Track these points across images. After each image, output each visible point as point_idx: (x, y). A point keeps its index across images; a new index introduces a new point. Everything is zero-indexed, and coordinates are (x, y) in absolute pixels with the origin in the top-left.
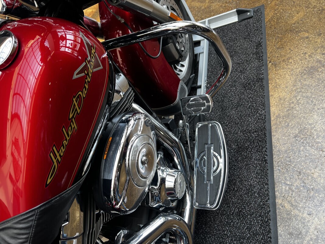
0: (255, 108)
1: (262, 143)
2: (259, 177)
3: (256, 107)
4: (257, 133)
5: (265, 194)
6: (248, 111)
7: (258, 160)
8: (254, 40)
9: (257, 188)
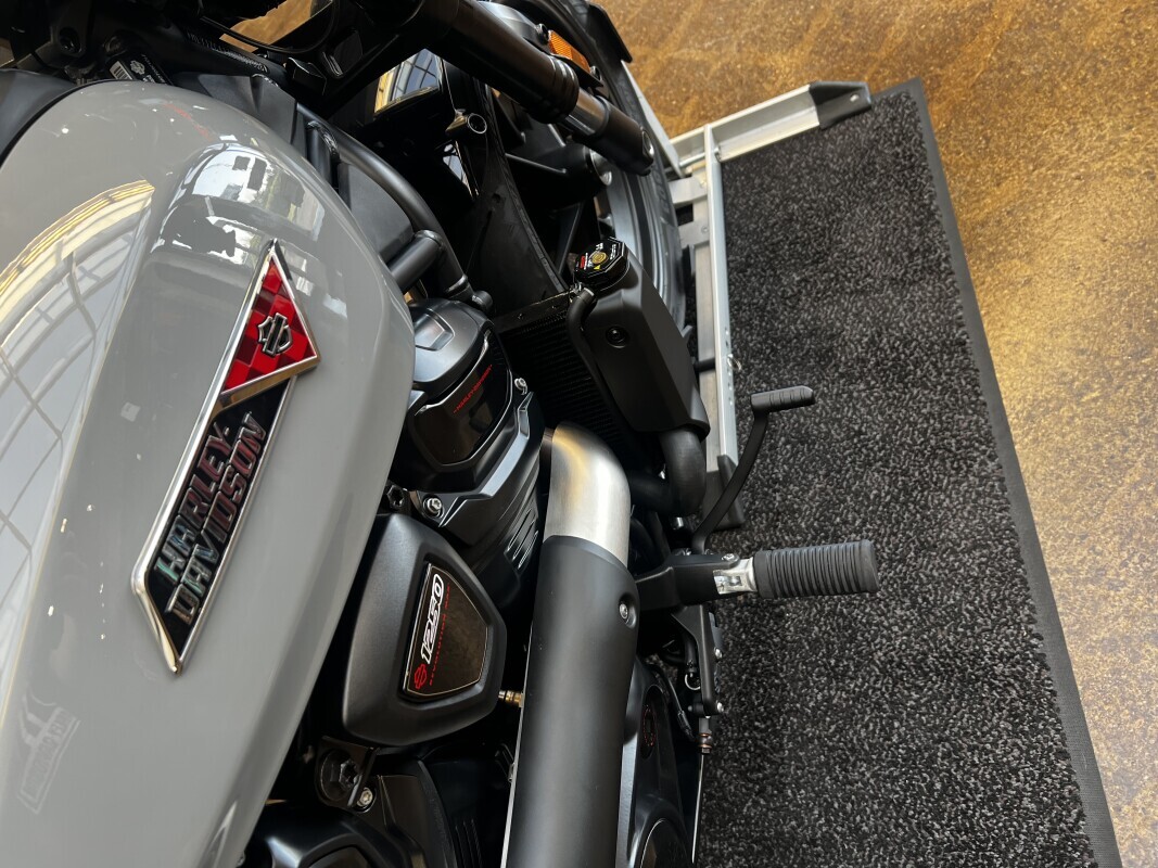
0: (955, 455)
1: (1011, 587)
2: (1026, 729)
3: (958, 449)
4: (985, 551)
5: (1064, 798)
6: (930, 468)
7: (1008, 659)
8: (906, 204)
9: (1025, 776)
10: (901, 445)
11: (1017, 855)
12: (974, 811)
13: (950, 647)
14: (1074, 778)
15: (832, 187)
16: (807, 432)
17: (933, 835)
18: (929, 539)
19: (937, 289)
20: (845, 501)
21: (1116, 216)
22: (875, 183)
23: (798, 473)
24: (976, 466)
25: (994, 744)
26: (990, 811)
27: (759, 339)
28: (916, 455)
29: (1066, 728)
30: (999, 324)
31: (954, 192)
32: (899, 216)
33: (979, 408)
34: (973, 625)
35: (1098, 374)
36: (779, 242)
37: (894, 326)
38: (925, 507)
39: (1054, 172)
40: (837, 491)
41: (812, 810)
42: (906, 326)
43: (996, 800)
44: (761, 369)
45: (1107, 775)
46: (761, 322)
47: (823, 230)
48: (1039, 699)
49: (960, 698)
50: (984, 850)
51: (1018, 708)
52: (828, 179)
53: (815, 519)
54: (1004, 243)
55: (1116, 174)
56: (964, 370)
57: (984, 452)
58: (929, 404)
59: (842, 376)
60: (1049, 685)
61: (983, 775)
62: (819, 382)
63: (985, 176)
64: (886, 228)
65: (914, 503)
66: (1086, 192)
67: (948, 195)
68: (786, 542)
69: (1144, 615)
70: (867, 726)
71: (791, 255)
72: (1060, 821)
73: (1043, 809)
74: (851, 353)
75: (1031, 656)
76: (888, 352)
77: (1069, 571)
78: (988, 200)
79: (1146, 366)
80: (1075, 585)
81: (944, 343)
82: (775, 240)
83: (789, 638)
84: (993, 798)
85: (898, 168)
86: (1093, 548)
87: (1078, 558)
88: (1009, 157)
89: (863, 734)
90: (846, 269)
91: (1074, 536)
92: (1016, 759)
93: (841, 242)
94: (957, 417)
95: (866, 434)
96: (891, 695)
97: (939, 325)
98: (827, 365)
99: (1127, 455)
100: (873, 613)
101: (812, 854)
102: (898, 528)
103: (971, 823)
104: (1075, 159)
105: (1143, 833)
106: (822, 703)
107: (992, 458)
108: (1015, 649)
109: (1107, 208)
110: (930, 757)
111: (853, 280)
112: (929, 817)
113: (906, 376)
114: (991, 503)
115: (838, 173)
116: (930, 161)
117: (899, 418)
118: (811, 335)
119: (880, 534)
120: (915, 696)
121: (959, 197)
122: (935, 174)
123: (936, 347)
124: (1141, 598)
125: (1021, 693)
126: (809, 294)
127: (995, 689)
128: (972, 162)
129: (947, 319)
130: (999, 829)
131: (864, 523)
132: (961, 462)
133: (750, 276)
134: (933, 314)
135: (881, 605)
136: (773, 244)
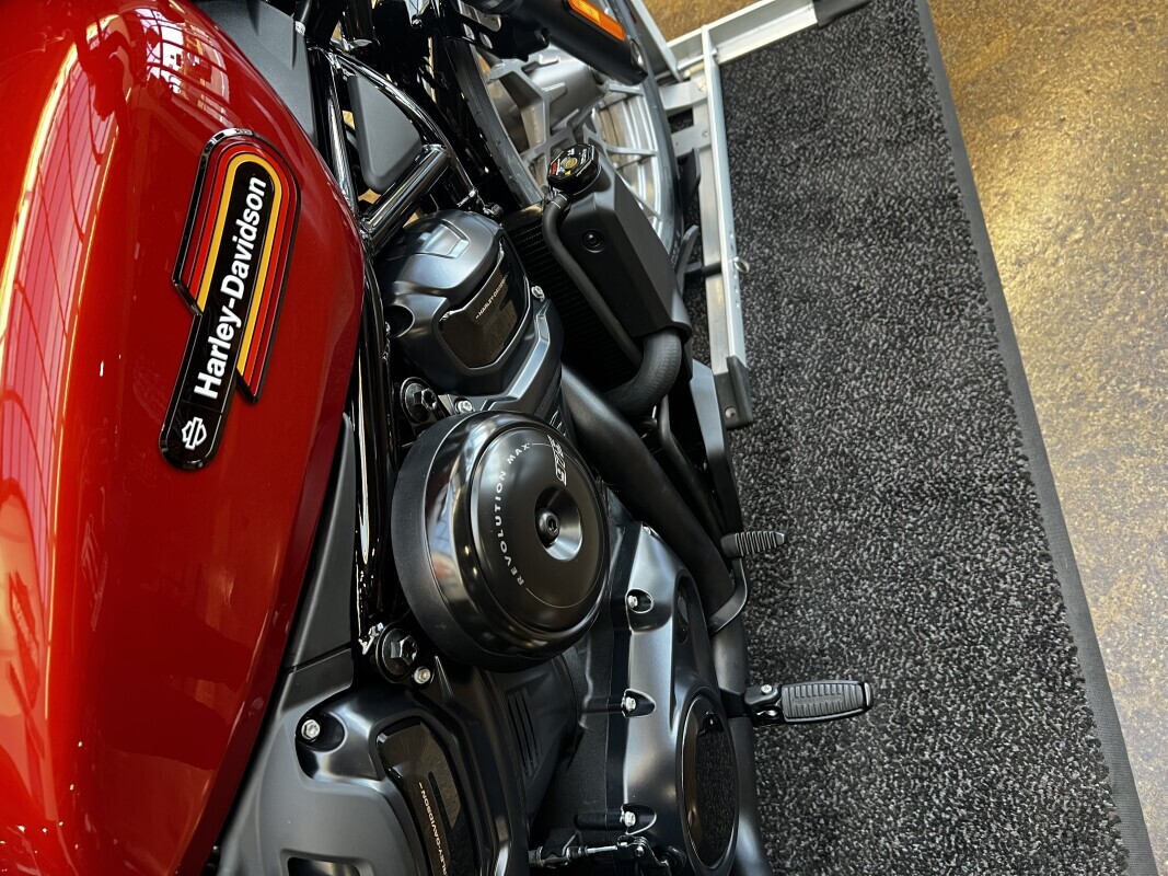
10: (897, 296)
11: (1005, 645)
12: (966, 612)
13: (945, 474)
14: (1055, 576)
15: (827, 55)
16: (808, 292)
17: (929, 636)
18: (924, 379)
19: (930, 148)
20: (845, 351)
21: (1100, 67)
22: (869, 49)
23: (800, 330)
24: (967, 310)
25: (984, 554)
26: (980, 610)
27: (761, 206)
28: (912, 305)
29: (1048, 534)
30: (989, 177)
31: (945, 53)
32: (892, 80)
33: (970, 256)
34: (965, 453)
35: (1081, 218)
36: (777, 113)
37: (889, 185)
38: (921, 351)
39: (1040, 28)
40: (838, 343)
41: (819, 625)
42: (900, 184)
43: (986, 601)
44: (764, 236)
45: (1085, 572)
46: (762, 190)
47: (819, 98)
48: (1024, 511)
49: (953, 517)
50: (976, 644)
51: (1005, 521)
52: (824, 48)
53: (817, 371)
54: (994, 100)
55: (1099, 27)
56: (956, 222)
57: (975, 296)
58: (923, 257)
59: (840, 236)
60: (1033, 499)
61: (974, 581)
62: (819, 244)
63: (975, 36)
64: (880, 93)
65: (910, 348)
66: (1071, 46)
67: (940, 57)
68: (791, 394)
69: (1120, 430)
70: (869, 549)
71: (790, 125)
72: (1043, 613)
73: (1028, 605)
74: (849, 214)
75: (1017, 475)
76: (884, 210)
77: (1052, 398)
78: (979, 59)
79: (1125, 206)
80: (1057, 410)
81: (937, 198)
82: (773, 111)
83: (795, 479)
84: (984, 600)
85: (892, 33)
86: (1075, 376)
87: (1061, 385)
88: (998, 15)
89: (865, 556)
90: (843, 135)
91: (1057, 366)
92: (1003, 564)
93: (836, 109)
94: (949, 266)
95: (864, 288)
96: (891, 520)
97: (932, 182)
98: (826, 227)
99: (1107, 289)
100: (873, 450)
101: (820, 663)
102: (896, 373)
103: (964, 624)
104: (1060, 16)
105: (1118, 618)
106: (826, 533)
107: (982, 301)
108: (1003, 469)
109: (1090, 59)
110: (926, 570)
111: (849, 145)
112: (926, 621)
113: (901, 232)
114: (981, 342)
115: (833, 41)
116: (921, 25)
117: (895, 271)
118: (810, 199)
119: (878, 379)
120: (912, 519)
121: (950, 57)
122: (926, 37)
123: (929, 203)
124: (1117, 416)
125: (1009, 507)
126: (807, 161)
127: (985, 506)
128: (963, 23)
129: (939, 176)
130: (989, 625)
131: (863, 370)
132: (954, 308)
133: (750, 147)
134: (926, 172)
135: (880, 443)
136: (771, 115)
